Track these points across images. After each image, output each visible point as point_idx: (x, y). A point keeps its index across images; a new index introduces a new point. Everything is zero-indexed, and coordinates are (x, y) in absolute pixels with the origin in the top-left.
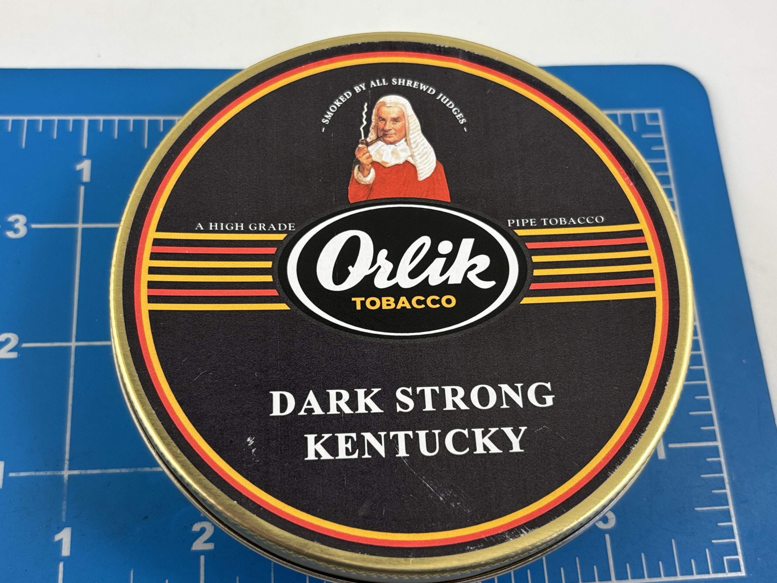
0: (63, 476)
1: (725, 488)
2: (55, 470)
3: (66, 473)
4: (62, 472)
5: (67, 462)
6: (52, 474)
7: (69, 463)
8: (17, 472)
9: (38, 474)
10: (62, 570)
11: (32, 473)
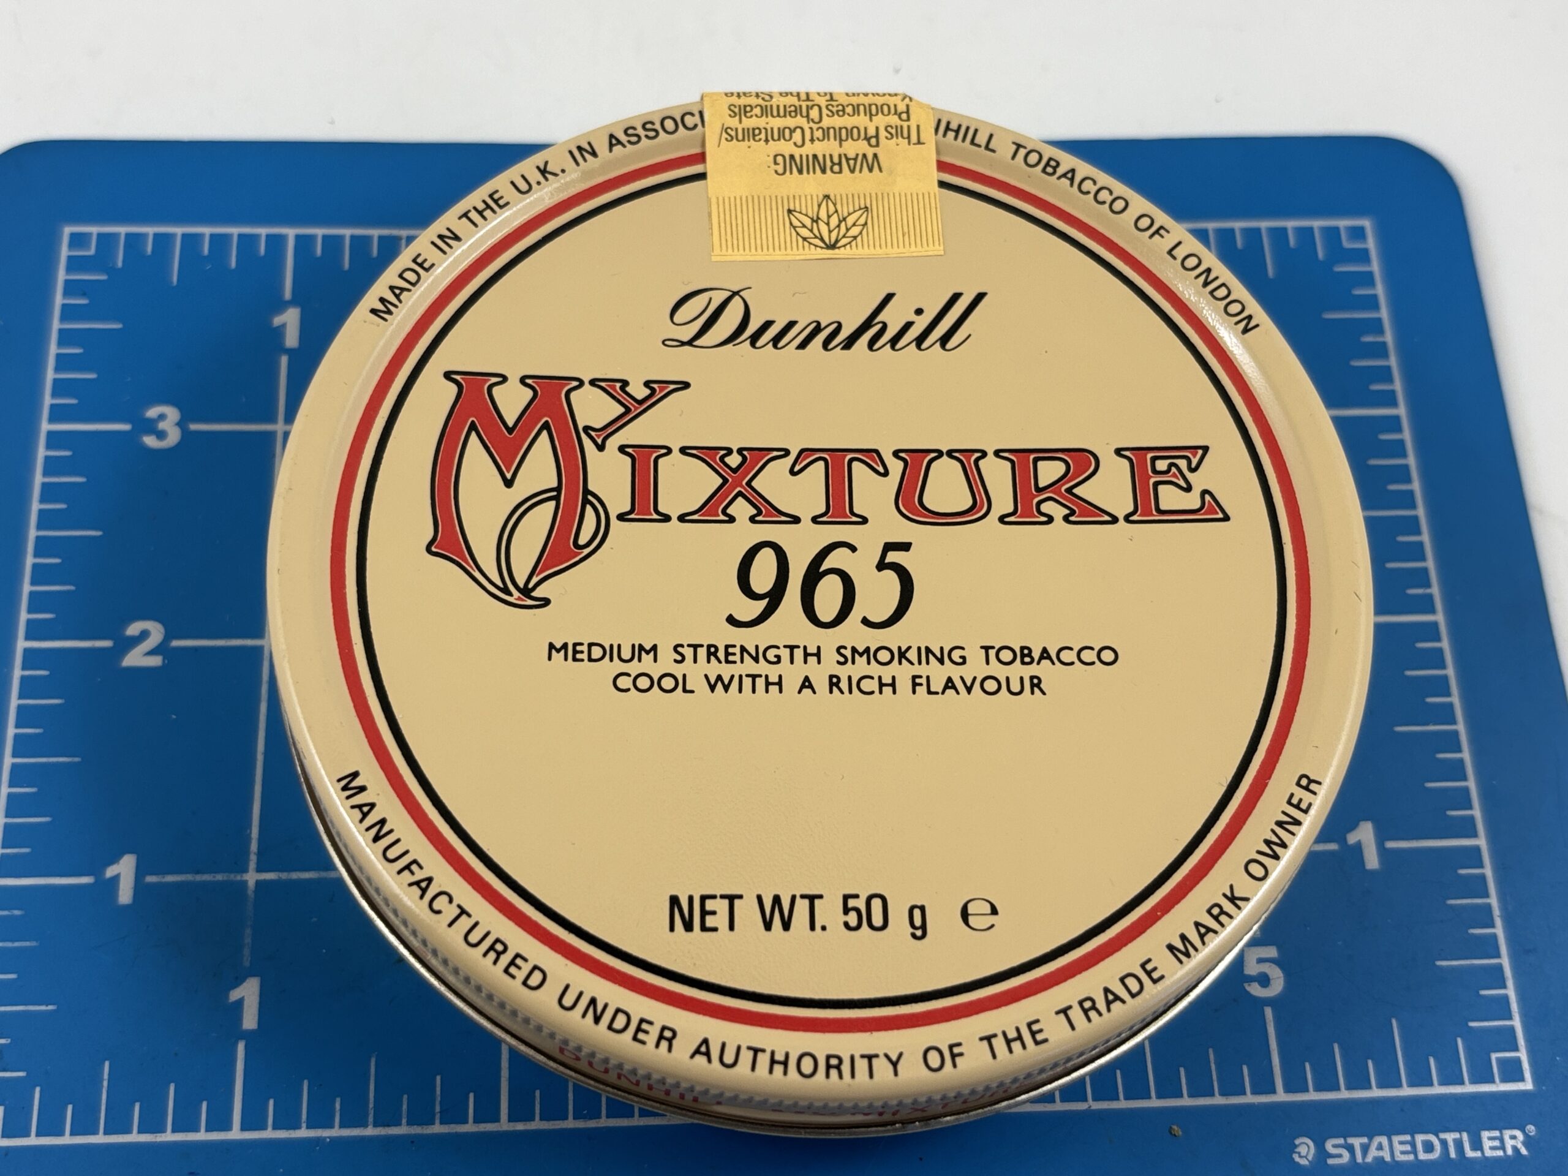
0: (246, 882)
1: (1493, 926)
2: (231, 872)
3: (252, 877)
4: (244, 875)
5: (253, 858)
6: (225, 878)
7: (258, 859)
8: (160, 874)
9: (199, 878)
10: (243, 1056)
11: (189, 877)
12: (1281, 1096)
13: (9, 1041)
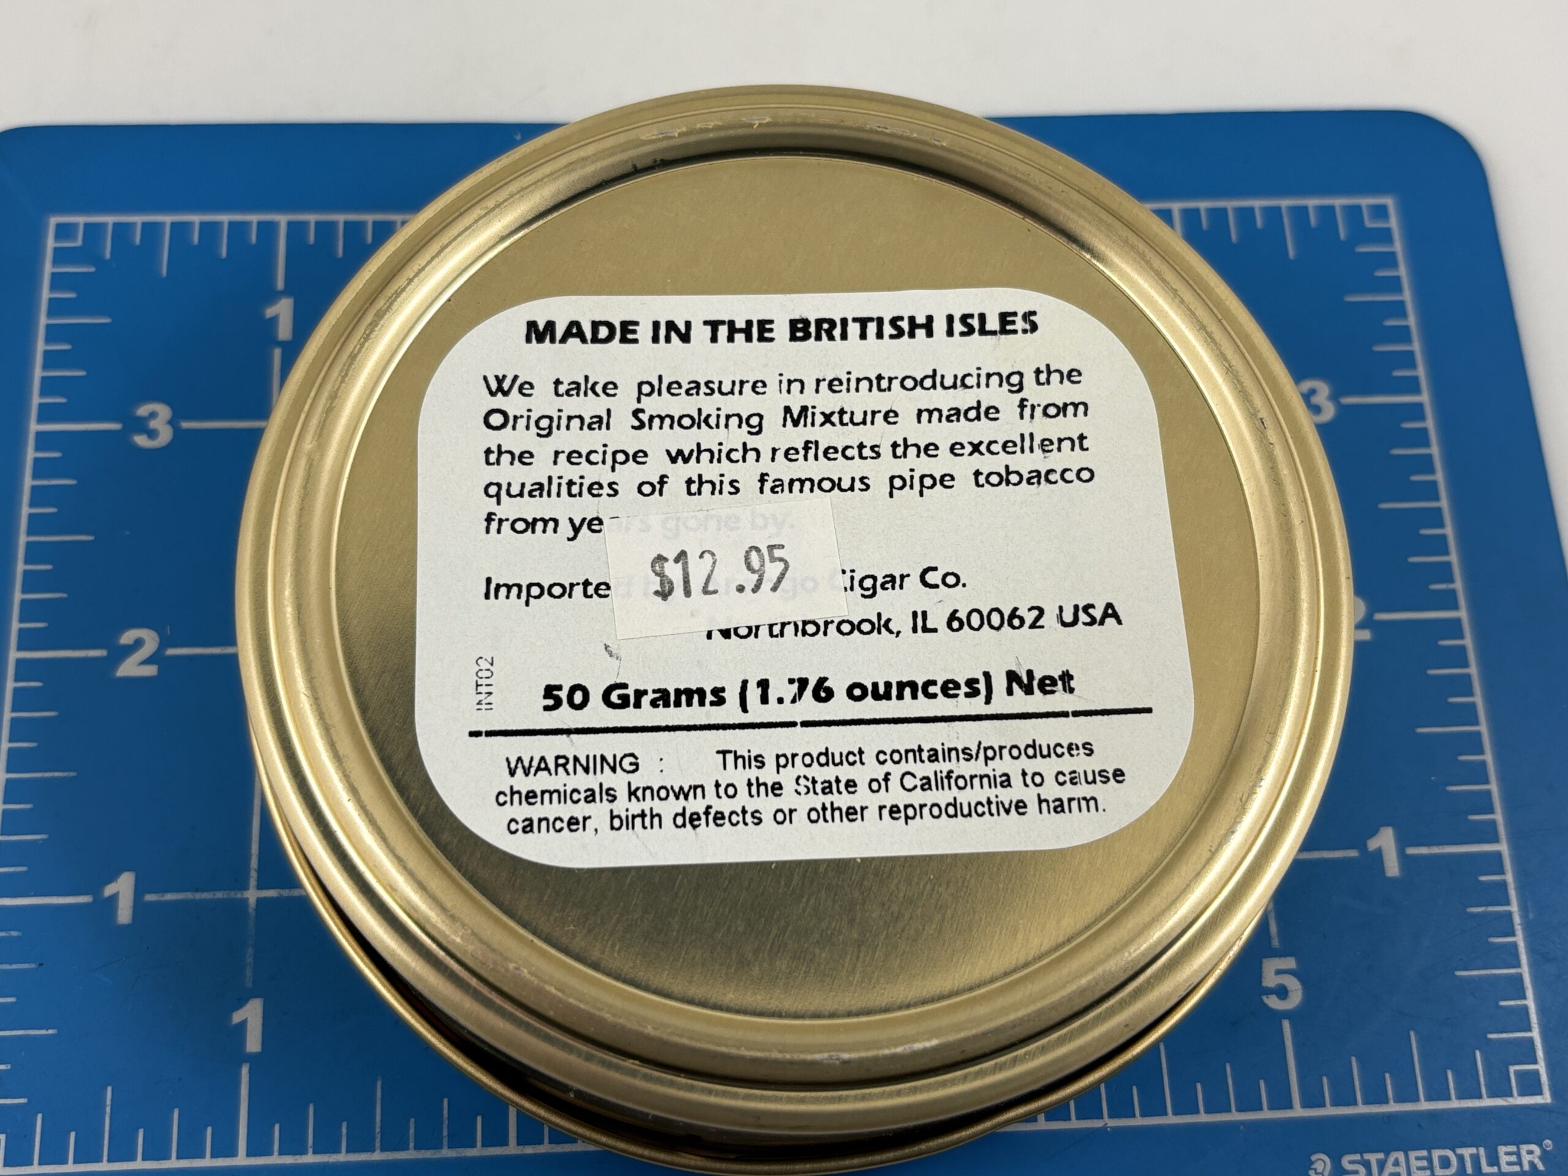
0: (247, 899)
1: (1513, 934)
2: (231, 890)
3: (252, 895)
4: (245, 892)
5: (254, 875)
6: (225, 896)
7: (257, 878)
8: (159, 892)
9: (199, 896)
10: (248, 1079)
11: (189, 895)
12: (1298, 1112)
13: (9, 1067)
